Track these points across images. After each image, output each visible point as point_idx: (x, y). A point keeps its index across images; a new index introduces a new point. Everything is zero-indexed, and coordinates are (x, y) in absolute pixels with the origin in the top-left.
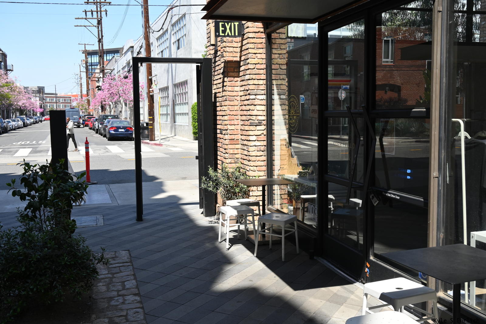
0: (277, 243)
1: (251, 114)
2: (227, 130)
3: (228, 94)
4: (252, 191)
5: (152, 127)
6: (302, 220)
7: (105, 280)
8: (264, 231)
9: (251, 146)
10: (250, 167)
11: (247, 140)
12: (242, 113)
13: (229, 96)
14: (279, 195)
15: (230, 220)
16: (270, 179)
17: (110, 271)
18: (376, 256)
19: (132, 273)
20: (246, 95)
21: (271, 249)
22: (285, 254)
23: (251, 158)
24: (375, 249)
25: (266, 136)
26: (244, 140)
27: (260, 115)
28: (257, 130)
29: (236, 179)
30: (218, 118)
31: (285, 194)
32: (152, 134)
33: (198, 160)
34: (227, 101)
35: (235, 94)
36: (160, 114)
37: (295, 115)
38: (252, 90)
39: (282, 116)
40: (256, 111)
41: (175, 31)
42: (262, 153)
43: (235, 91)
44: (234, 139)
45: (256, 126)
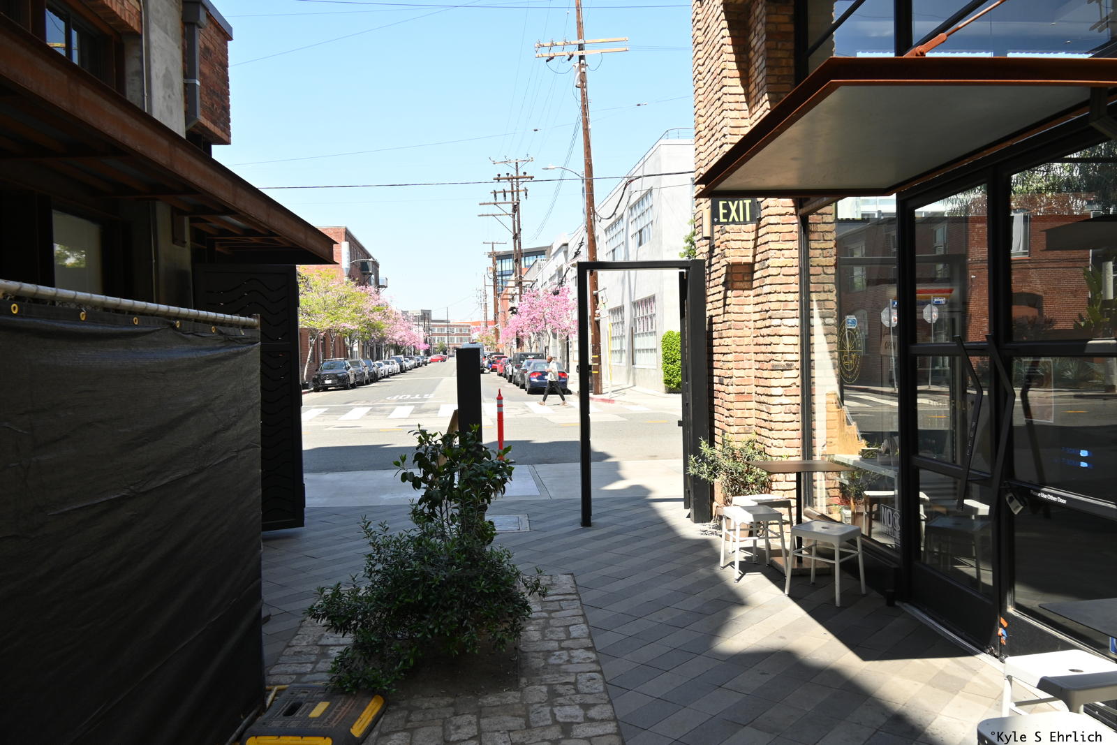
0: (826, 573)
1: (774, 351)
2: (731, 377)
3: (733, 318)
4: (776, 481)
5: (597, 372)
6: (867, 535)
7: (538, 621)
8: (801, 552)
10: (773, 440)
11: (767, 395)
12: (758, 349)
14: (824, 490)
15: (741, 530)
16: (807, 462)
17: (546, 606)
18: (1018, 607)
19: (581, 613)
20: (764, 320)
21: (813, 584)
22: (841, 594)
23: (773, 425)
24: (1016, 593)
25: (800, 388)
26: (762, 395)
28: (785, 377)
29: (748, 460)
30: (715, 357)
31: (835, 488)
32: (598, 384)
33: (681, 427)
34: (731, 329)
35: (744, 317)
36: (611, 351)
37: (853, 353)
39: (828, 354)
40: (781, 345)
41: (635, 217)
42: (792, 417)
43: (745, 313)
44: (744, 393)
45: (782, 370)
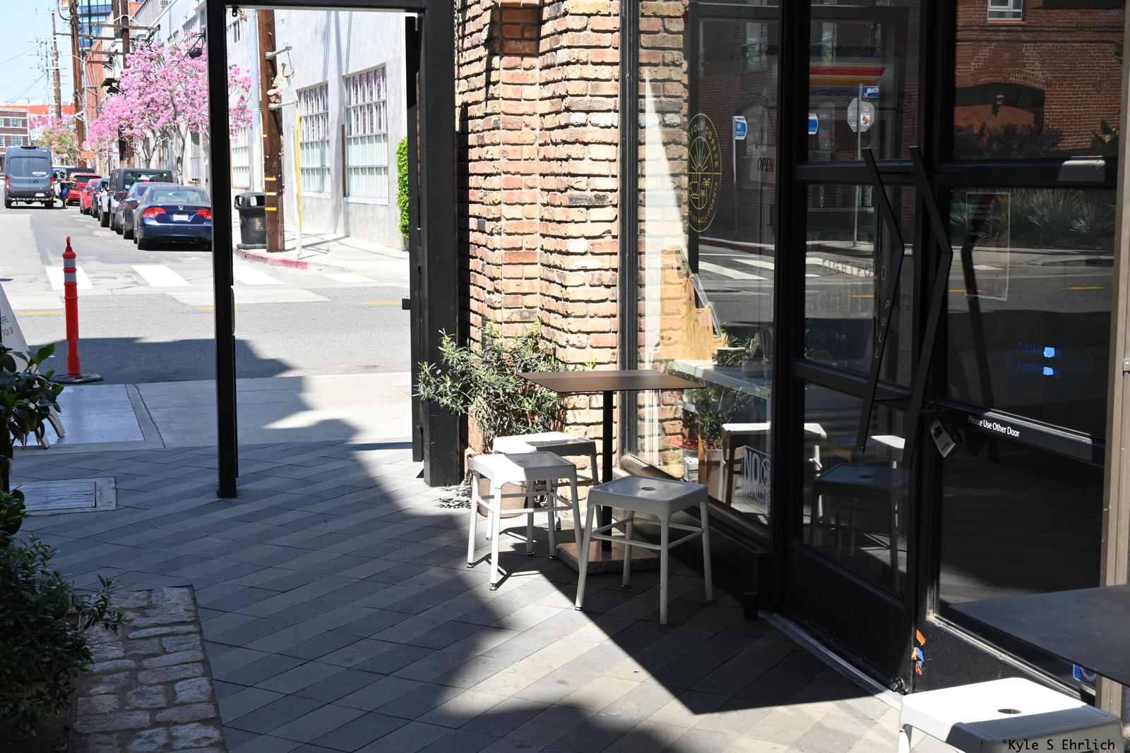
0: (646, 568)
1: (573, 171)
2: (498, 220)
3: (503, 109)
4: (574, 408)
5: (275, 209)
6: (724, 501)
7: (115, 676)
8: (609, 533)
9: (571, 271)
10: (569, 335)
11: (560, 253)
12: (547, 167)
13: (505, 114)
14: (656, 424)
15: (503, 496)
16: (628, 373)
17: (134, 648)
18: (945, 610)
19: (200, 656)
20: (557, 113)
21: (627, 587)
22: (670, 605)
23: (571, 307)
24: (942, 589)
25: (618, 240)
26: (551, 252)
27: (599, 176)
28: (592, 220)
29: (526, 370)
30: (473, 181)
31: (675, 419)
32: (277, 231)
33: (408, 312)
34: (498, 129)
35: (523, 107)
36: (302, 170)
37: (707, 177)
38: (578, 95)
39: (670, 179)
40: (587, 161)
42: (603, 293)
43: (525, 100)
44: (521, 248)
45: (588, 208)
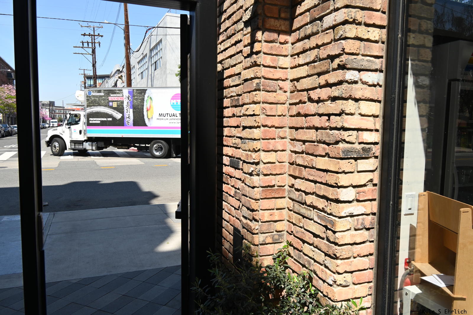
1: (347, 126)
2: (257, 164)
3: (263, 74)
9: (340, 217)
10: (336, 276)
12: (300, 121)
13: (265, 78)
25: (377, 188)
27: (367, 130)
28: (359, 170)
34: (259, 90)
35: (278, 74)
38: (352, 54)
41: (153, 55)
44: (274, 186)
45: (356, 159)
